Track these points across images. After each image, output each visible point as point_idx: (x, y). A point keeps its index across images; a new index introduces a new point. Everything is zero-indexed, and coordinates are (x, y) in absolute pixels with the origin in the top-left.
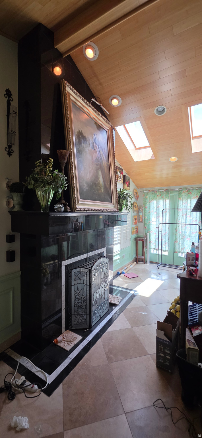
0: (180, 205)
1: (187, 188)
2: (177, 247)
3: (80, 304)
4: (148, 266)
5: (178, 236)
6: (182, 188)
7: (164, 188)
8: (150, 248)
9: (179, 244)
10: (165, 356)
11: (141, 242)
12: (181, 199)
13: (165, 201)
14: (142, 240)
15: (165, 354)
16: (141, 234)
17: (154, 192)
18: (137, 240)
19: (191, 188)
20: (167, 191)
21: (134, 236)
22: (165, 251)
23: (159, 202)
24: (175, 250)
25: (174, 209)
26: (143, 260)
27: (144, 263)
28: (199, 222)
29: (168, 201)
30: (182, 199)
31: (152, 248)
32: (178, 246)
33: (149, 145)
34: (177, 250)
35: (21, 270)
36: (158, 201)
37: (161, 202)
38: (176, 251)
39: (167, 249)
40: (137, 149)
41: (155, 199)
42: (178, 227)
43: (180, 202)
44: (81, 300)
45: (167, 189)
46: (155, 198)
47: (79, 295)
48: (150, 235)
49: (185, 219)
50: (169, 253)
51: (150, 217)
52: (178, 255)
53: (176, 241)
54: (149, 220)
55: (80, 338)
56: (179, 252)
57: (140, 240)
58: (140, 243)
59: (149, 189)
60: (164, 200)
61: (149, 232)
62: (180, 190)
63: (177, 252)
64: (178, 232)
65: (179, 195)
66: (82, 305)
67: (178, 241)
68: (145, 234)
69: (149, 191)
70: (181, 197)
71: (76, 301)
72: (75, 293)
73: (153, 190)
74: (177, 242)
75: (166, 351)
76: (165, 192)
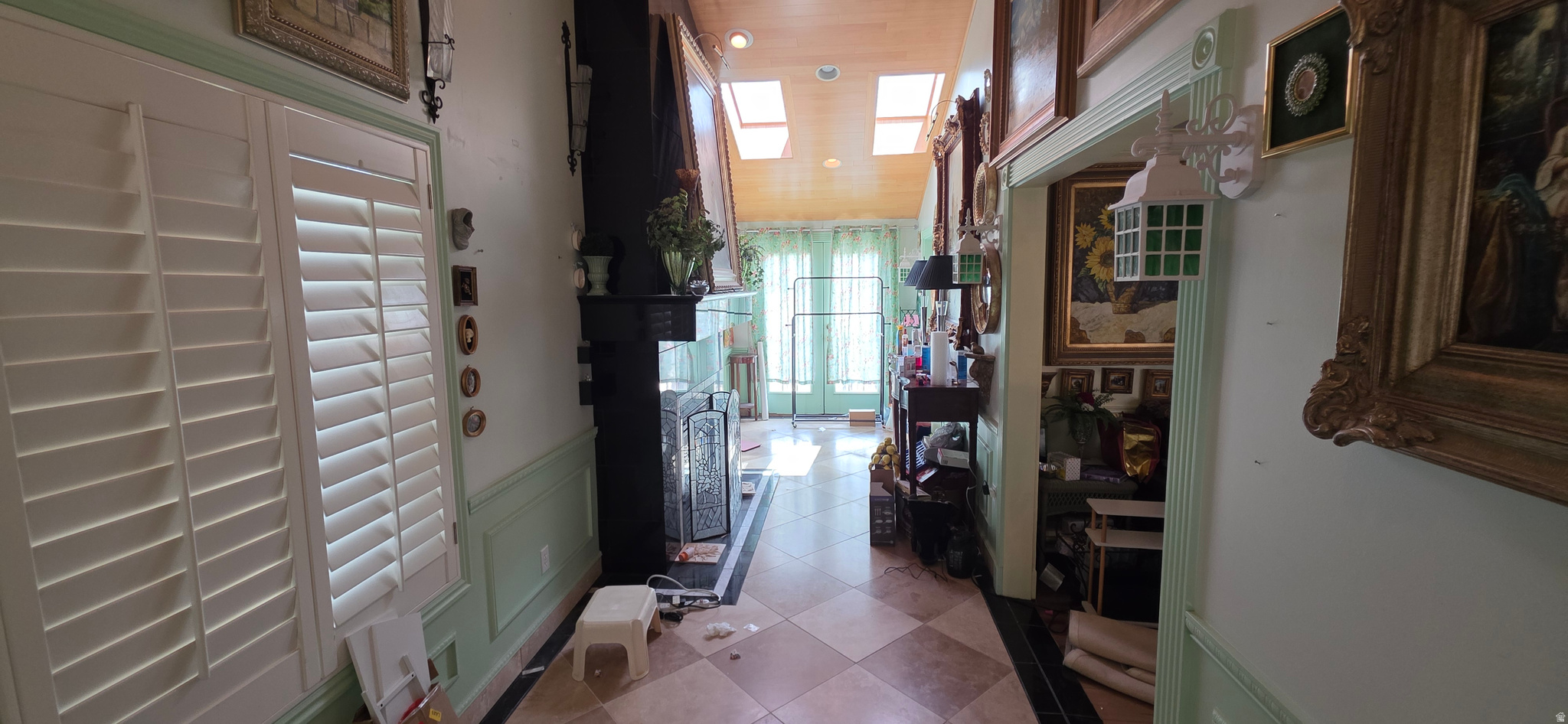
0: (835, 268)
1: (851, 227)
2: (833, 370)
3: (708, 486)
4: (766, 425)
5: (834, 343)
6: (839, 227)
7: (798, 223)
8: (768, 380)
9: (837, 361)
10: (884, 521)
11: (745, 365)
12: (839, 252)
13: (800, 256)
14: (748, 361)
15: (884, 517)
16: (742, 346)
17: (775, 233)
18: (732, 360)
19: (860, 227)
20: (806, 233)
21: (726, 352)
22: (806, 383)
23: (786, 258)
24: (828, 378)
25: (821, 278)
26: (750, 413)
27: (756, 420)
28: (878, 308)
29: (807, 258)
30: (841, 254)
31: (771, 380)
32: (834, 366)
33: (784, 120)
34: (833, 377)
35: (595, 425)
36: (784, 256)
37: (792, 258)
38: (831, 379)
39: (809, 378)
40: (743, 125)
41: (777, 252)
42: (832, 321)
43: (837, 260)
44: (710, 478)
45: (804, 228)
46: (774, 249)
47: (706, 469)
48: (765, 347)
49: (848, 300)
50: (813, 388)
51: (764, 299)
52: (833, 389)
53: (830, 356)
54: (763, 307)
55: (722, 547)
56: (838, 381)
57: (744, 361)
58: (743, 367)
59: (759, 224)
60: (798, 255)
61: (762, 339)
62: (836, 232)
63: (833, 383)
64: (832, 333)
65: (833, 243)
66: (712, 487)
67: (835, 356)
68: (752, 345)
69: (762, 231)
70: (839, 249)
71: (699, 482)
72: (698, 464)
73: (771, 229)
74: (833, 358)
75: (886, 513)
76: (800, 236)
